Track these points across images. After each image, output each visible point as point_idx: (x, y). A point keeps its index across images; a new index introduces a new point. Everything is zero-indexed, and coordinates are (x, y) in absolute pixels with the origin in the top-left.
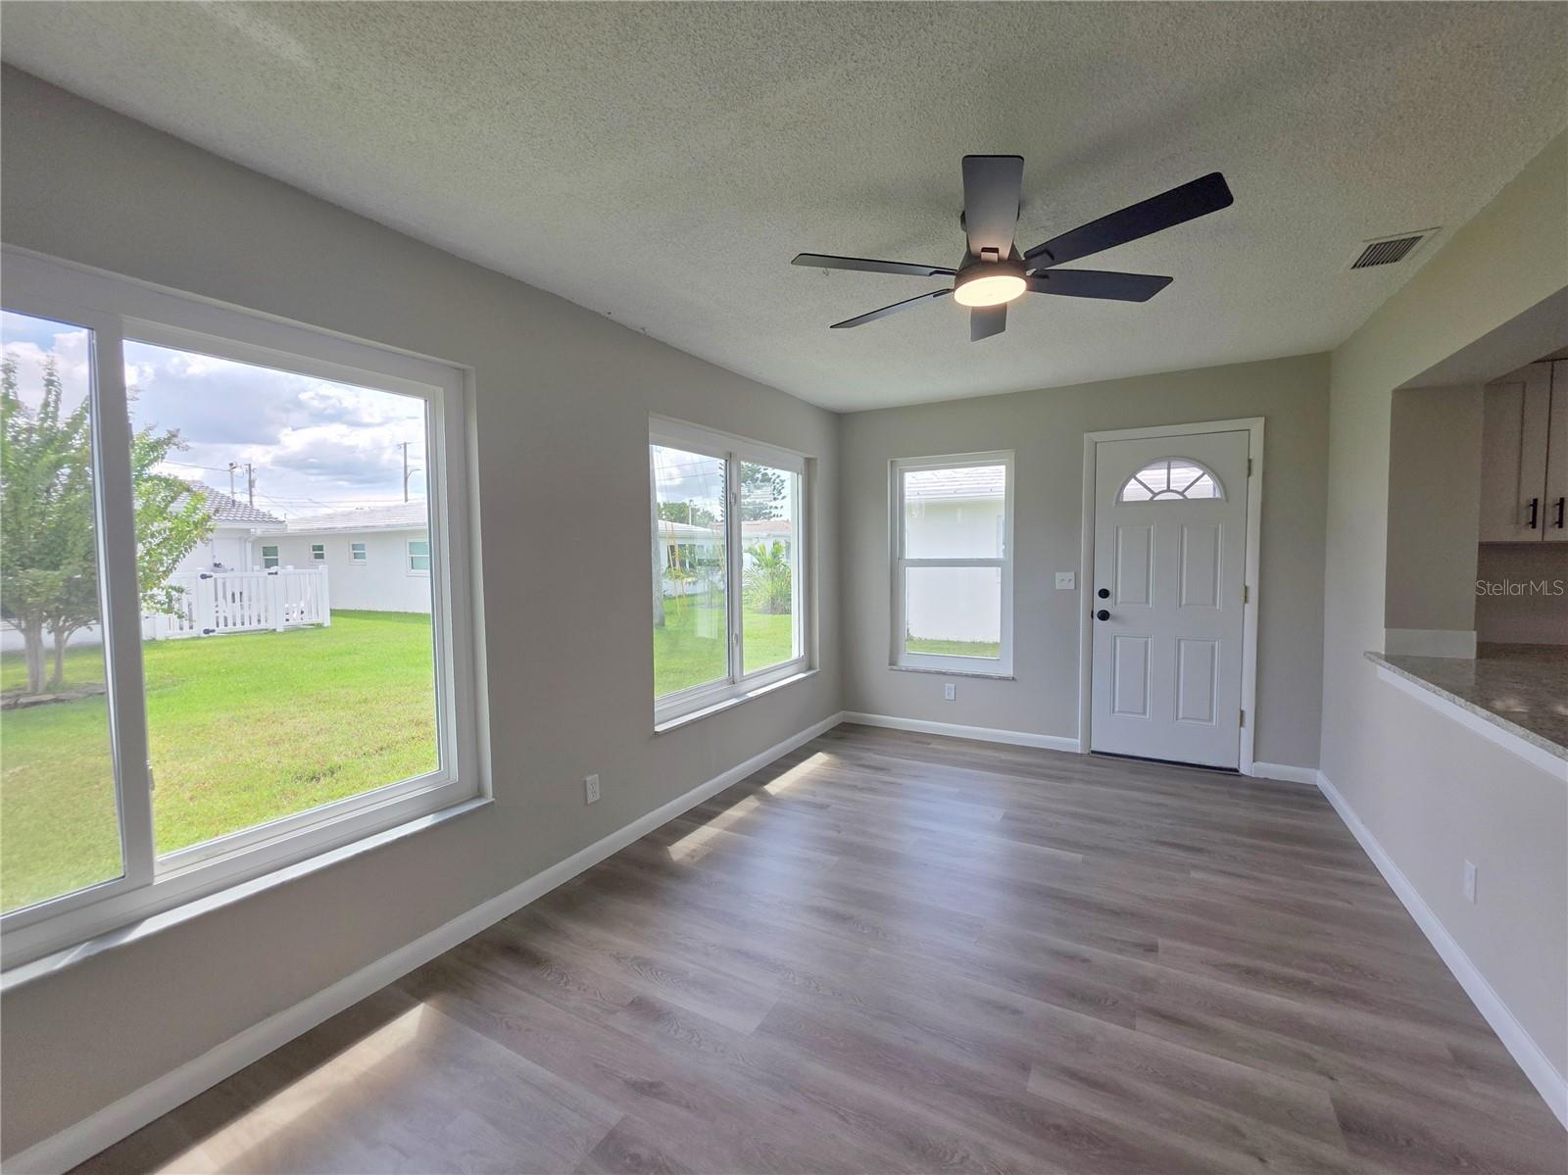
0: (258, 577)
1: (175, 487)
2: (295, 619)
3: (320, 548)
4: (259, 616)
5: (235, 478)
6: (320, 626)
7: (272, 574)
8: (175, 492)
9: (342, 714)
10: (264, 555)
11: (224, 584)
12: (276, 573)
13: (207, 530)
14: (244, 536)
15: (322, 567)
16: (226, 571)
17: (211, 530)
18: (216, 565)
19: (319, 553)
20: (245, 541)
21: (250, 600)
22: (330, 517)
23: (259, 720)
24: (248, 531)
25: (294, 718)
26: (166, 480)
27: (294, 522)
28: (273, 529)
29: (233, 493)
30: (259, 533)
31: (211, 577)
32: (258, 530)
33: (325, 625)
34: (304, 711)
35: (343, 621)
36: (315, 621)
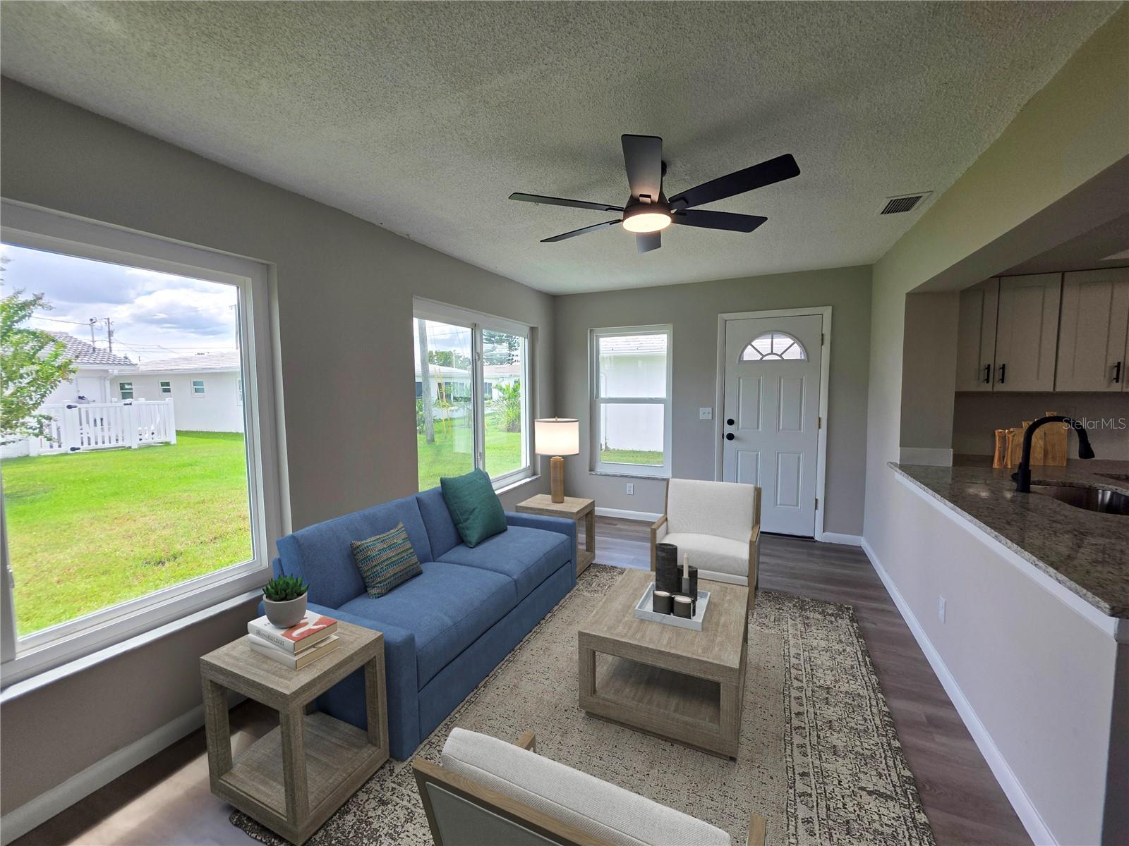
0: (116, 407)
1: (42, 339)
2: (147, 439)
3: (168, 384)
4: (117, 436)
5: (94, 330)
6: (167, 444)
7: (128, 404)
8: (42, 343)
9: (184, 512)
10: (121, 390)
11: (87, 412)
12: (131, 404)
13: (70, 371)
14: (103, 375)
15: (169, 399)
16: (88, 402)
17: (74, 372)
18: (80, 398)
19: (166, 387)
20: (105, 379)
21: (109, 424)
22: (175, 361)
23: (116, 518)
24: (107, 371)
25: (145, 516)
26: (34, 334)
27: (147, 364)
28: (127, 370)
29: (93, 341)
30: (116, 372)
31: (75, 407)
32: (115, 371)
33: (172, 443)
34: (153, 510)
35: (186, 439)
36: (163, 439)
